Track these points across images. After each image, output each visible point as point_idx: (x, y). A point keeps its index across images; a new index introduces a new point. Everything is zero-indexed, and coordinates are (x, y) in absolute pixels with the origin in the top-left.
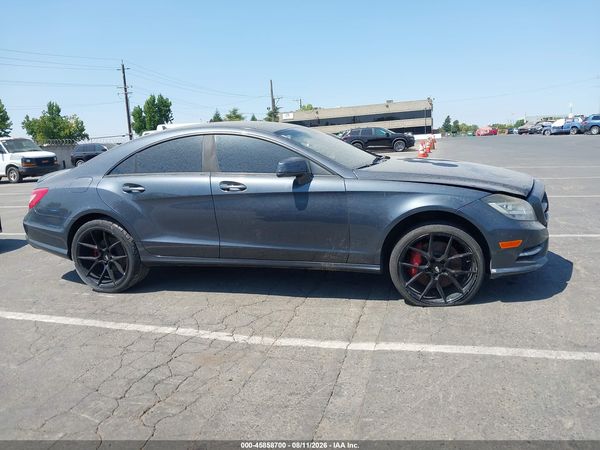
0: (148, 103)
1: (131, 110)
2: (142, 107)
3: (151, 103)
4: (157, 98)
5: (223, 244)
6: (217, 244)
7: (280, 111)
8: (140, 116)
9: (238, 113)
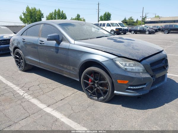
0: (104, 14)
1: (99, 16)
2: (103, 16)
3: (105, 14)
4: (107, 13)
5: (40, 62)
6: (39, 61)
7: (147, 17)
8: (102, 18)
9: (132, 18)
